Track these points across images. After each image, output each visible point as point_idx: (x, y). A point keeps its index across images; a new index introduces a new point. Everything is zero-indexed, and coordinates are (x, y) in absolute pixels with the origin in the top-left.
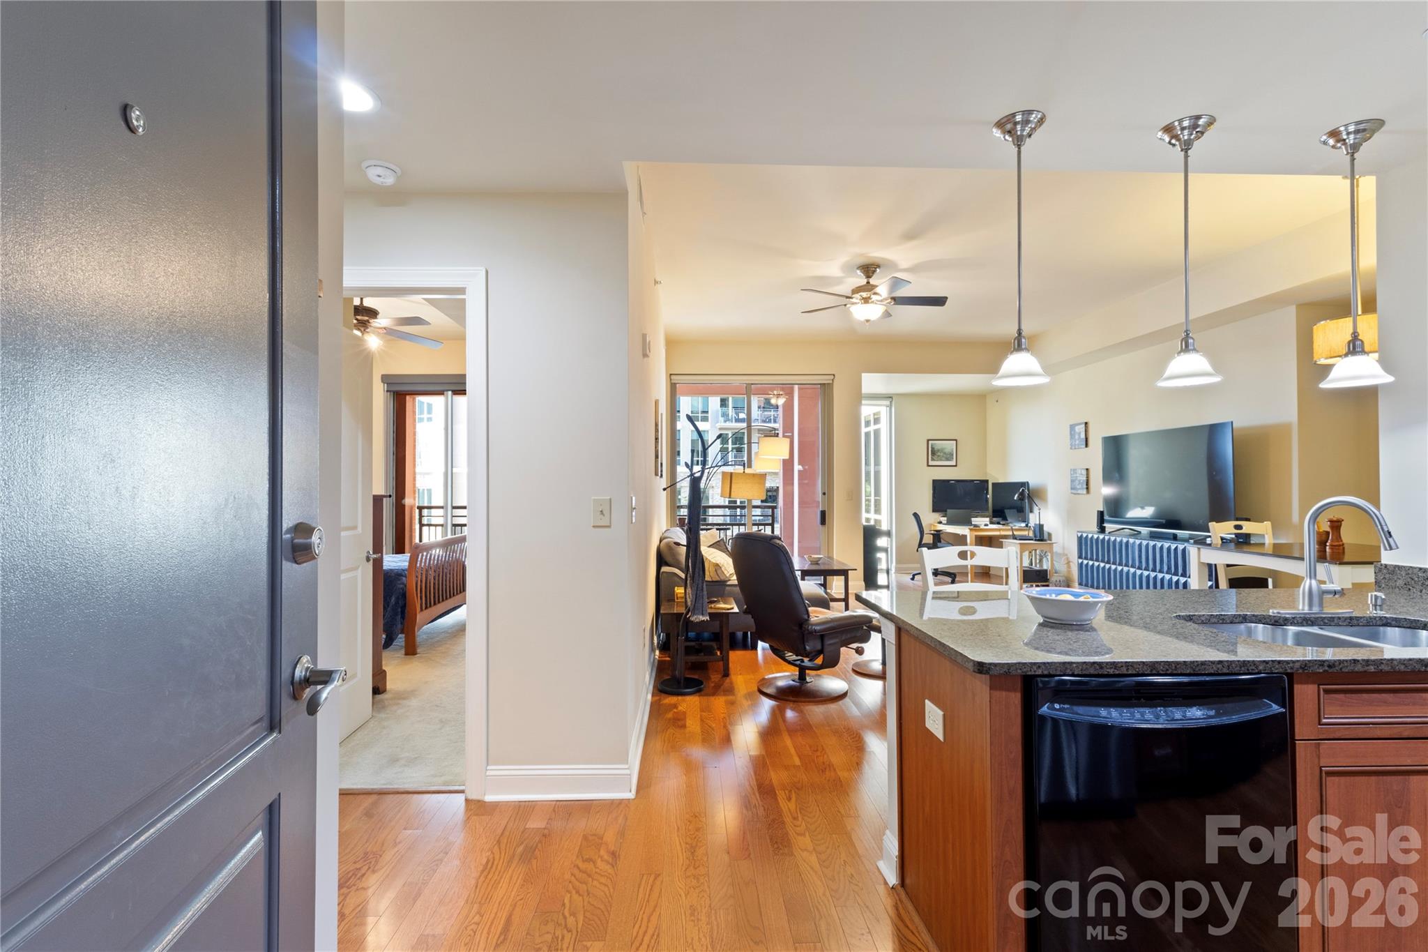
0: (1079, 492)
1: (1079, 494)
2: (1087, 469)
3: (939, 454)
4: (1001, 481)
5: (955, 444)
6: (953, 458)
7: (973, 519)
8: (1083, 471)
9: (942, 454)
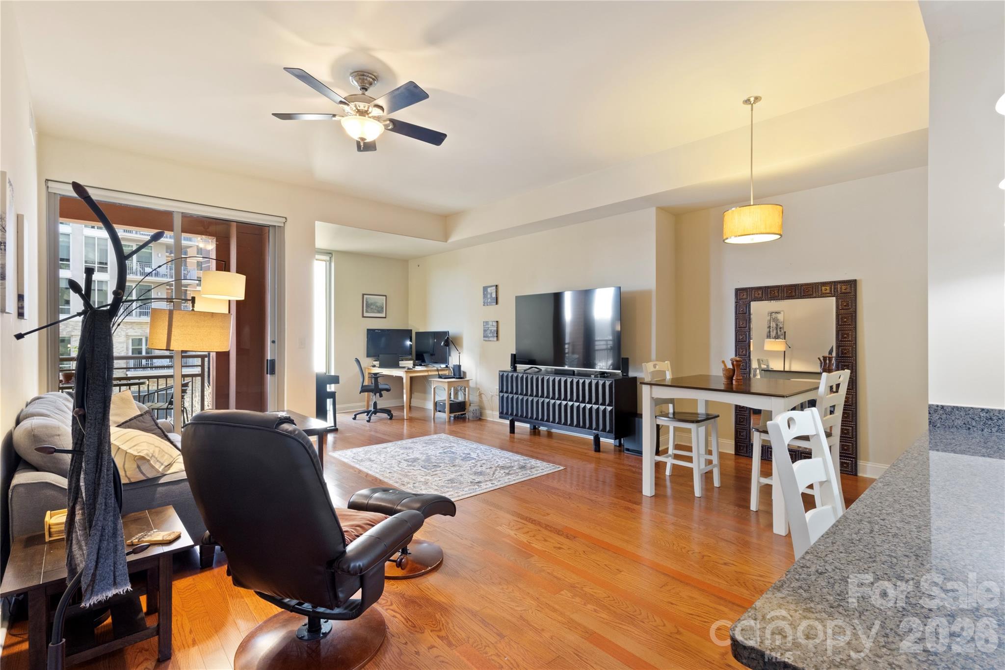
0: (491, 339)
1: (490, 341)
2: (497, 322)
3: (372, 307)
4: (421, 330)
5: (385, 300)
6: (383, 311)
7: (400, 362)
8: (494, 323)
9: (374, 307)
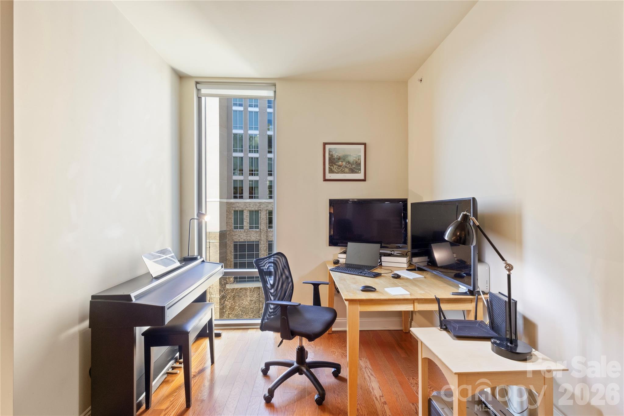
3: (340, 163)
5: (363, 150)
6: (360, 170)
9: (344, 163)
